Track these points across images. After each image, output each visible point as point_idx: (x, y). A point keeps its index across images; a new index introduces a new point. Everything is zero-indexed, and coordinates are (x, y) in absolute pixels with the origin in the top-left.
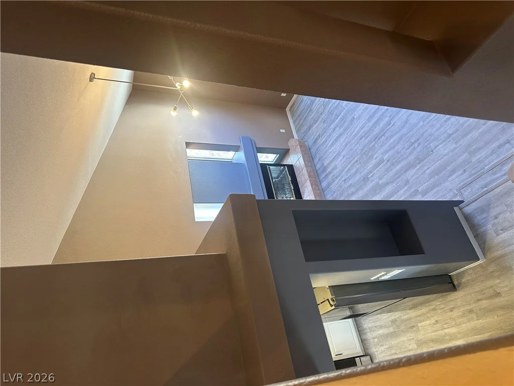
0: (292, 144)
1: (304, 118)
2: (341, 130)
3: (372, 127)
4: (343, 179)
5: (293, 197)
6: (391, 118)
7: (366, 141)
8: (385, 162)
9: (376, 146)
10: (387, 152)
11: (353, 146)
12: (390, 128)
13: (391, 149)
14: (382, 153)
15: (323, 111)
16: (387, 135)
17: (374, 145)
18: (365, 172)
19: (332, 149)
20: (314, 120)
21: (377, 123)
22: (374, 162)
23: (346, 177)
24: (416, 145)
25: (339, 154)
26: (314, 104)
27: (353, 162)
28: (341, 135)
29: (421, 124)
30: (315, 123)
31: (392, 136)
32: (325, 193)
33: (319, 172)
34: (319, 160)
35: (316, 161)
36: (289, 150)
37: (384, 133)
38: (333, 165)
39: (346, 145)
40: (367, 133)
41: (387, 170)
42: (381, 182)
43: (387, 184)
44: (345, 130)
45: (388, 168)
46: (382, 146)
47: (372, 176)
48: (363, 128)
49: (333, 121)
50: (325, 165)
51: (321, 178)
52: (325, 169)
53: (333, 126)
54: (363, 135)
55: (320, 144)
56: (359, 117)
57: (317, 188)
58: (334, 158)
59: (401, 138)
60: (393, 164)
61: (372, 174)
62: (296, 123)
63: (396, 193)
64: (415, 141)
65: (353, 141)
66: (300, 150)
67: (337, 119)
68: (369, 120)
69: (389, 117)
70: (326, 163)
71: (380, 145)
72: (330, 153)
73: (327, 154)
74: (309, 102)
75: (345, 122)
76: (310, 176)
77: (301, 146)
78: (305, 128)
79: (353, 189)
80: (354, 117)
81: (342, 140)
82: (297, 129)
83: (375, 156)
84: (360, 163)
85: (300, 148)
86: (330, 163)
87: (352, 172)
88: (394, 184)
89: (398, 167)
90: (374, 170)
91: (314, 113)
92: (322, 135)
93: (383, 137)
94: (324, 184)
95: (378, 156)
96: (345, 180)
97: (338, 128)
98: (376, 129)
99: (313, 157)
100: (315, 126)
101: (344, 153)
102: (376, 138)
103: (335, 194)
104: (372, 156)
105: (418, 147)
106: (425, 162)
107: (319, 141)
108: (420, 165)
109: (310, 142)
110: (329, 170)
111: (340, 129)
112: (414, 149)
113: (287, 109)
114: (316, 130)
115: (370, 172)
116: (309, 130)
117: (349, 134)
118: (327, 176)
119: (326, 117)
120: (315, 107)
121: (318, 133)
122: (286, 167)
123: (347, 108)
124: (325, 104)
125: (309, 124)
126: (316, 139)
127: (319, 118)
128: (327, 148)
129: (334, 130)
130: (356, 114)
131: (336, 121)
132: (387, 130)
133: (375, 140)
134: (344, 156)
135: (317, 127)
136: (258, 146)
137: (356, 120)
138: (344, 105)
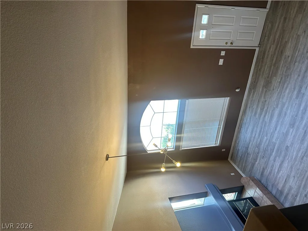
0: (243, 181)
1: (245, 161)
4: (303, 195)
15: (259, 151)
19: (280, 174)
23: (305, 193)
25: (288, 177)
26: (249, 149)
28: (282, 162)
30: (256, 161)
33: (277, 196)
34: (272, 187)
35: (270, 188)
36: (244, 186)
38: (287, 187)
39: (292, 168)
40: (306, 152)
44: (284, 157)
48: (300, 150)
49: (271, 154)
50: (280, 189)
51: (282, 201)
52: (281, 192)
53: (272, 158)
54: (303, 155)
55: (267, 174)
56: (292, 144)
58: (286, 181)
62: (240, 166)
65: (296, 162)
66: (253, 183)
67: (273, 152)
68: (302, 143)
70: (280, 187)
72: (280, 178)
73: (277, 180)
74: (244, 149)
75: (281, 152)
76: (272, 202)
77: (252, 180)
78: (249, 167)
80: (287, 146)
81: (286, 164)
82: (242, 170)
85: (253, 182)
86: (284, 186)
91: (252, 155)
92: (266, 167)
96: (306, 195)
97: (277, 158)
99: (266, 186)
100: (257, 163)
101: (293, 174)
109: (258, 176)
110: (286, 191)
111: (279, 158)
113: (229, 159)
114: (259, 165)
116: (253, 167)
117: (289, 158)
118: (286, 197)
119: (262, 154)
120: (250, 150)
121: (262, 167)
122: (248, 200)
123: (277, 142)
124: (258, 146)
125: (251, 164)
126: (262, 172)
127: (257, 156)
128: (275, 176)
129: (275, 161)
130: (288, 143)
131: (273, 154)
134: (294, 176)
135: (259, 163)
136: (220, 189)
137: (290, 148)
138: (274, 141)
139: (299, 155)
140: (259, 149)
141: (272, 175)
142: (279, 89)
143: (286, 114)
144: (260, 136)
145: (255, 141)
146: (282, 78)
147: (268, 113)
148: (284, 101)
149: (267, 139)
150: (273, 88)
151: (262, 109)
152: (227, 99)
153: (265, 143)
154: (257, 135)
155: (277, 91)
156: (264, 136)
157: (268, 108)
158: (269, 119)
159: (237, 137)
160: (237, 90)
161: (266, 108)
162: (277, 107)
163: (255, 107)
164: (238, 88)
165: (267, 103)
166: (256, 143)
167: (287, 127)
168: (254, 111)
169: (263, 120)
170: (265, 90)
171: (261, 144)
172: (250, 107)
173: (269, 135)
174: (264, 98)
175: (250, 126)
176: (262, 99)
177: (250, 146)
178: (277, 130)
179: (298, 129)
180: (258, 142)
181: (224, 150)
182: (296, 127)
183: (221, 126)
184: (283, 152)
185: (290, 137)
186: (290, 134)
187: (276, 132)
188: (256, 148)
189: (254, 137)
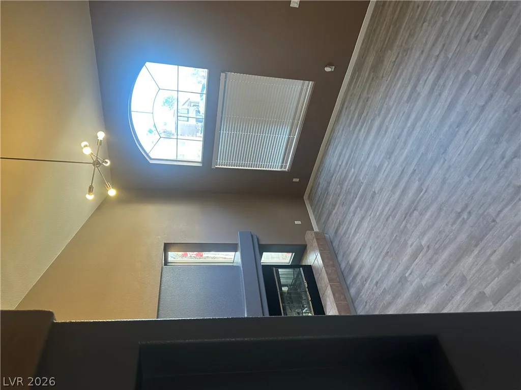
0: (309, 237)
1: (322, 205)
2: (363, 212)
3: (399, 199)
4: (374, 282)
5: (311, 312)
7: (395, 222)
8: (425, 250)
9: (408, 226)
10: (423, 234)
11: (380, 230)
12: (422, 197)
13: (430, 227)
14: (419, 237)
15: (340, 192)
16: (419, 208)
17: (405, 226)
18: (400, 268)
19: (356, 238)
20: (333, 205)
21: (404, 192)
22: (409, 251)
23: (377, 279)
24: (465, 216)
25: (364, 245)
26: (331, 184)
27: (383, 254)
28: (363, 218)
29: (466, 180)
30: (334, 209)
31: (427, 208)
32: (355, 304)
33: (345, 274)
34: (343, 256)
35: (340, 258)
36: (306, 245)
37: (416, 206)
38: (359, 261)
39: (371, 231)
40: (394, 209)
41: (430, 263)
42: (424, 283)
43: (434, 285)
44: (367, 211)
45: (430, 259)
46: (416, 226)
47: (410, 274)
48: (388, 203)
49: (352, 202)
50: (350, 262)
51: (348, 283)
52: (351, 268)
53: (352, 208)
54: (389, 213)
55: (342, 234)
56: (381, 189)
57: (342, 297)
58: (359, 252)
59: (440, 209)
60: (436, 252)
61: (409, 271)
62: (316, 213)
63: (450, 300)
64: (463, 210)
65: (379, 224)
66: (316, 244)
67: (356, 198)
68: (393, 191)
69: (419, 181)
70: (352, 258)
71: (413, 224)
72: (354, 244)
73: (350, 247)
74: (326, 184)
76: (330, 280)
77: (317, 239)
78: (324, 217)
79: (388, 298)
80: (374, 192)
81: (365, 224)
82: (316, 219)
83: (410, 243)
84: (392, 255)
85: (317, 242)
86: (355, 260)
87: (385, 269)
88: (444, 285)
89: (445, 255)
90: (411, 265)
91: (331, 197)
92: (343, 222)
93: (415, 212)
94: (353, 291)
95: (413, 241)
96: (377, 283)
98: (404, 203)
99: (337, 252)
100: (334, 212)
101: (370, 243)
102: (407, 214)
103: (367, 306)
104: (405, 243)
105: (468, 218)
106: (485, 241)
107: (340, 230)
108: (478, 249)
110: (357, 267)
111: (361, 210)
112: (464, 222)
113: (306, 197)
114: (335, 216)
115: (407, 268)
116: (328, 218)
117: (372, 215)
118: (354, 278)
119: (344, 198)
120: (332, 188)
121: (338, 220)
122: (301, 269)
123: (365, 181)
124: (341, 183)
125: (328, 211)
126: (337, 229)
127: (337, 200)
128: (350, 239)
129: (354, 213)
130: (377, 187)
131: (355, 202)
132: (420, 200)
133: (405, 217)
134: (370, 247)
135: (336, 213)
136: (262, 242)
137: (377, 195)
138: (361, 179)
139: (385, 213)
140: (341, 188)
141: (347, 236)
142: (389, 79)
143: (386, 131)
144: (348, 166)
145: (340, 173)
146: (399, 54)
147: (365, 124)
148: (391, 104)
149: (354, 172)
150: (383, 74)
151: (360, 115)
153: (351, 179)
154: (344, 164)
155: (387, 81)
156: (351, 168)
157: (368, 112)
158: (364, 136)
159: (322, 162)
161: (365, 114)
162: (379, 115)
163: (353, 108)
164: (329, 65)
165: (369, 103)
166: (340, 177)
167: (382, 157)
168: (350, 117)
169: (357, 137)
170: (372, 74)
171: (346, 181)
172: (346, 108)
173: (358, 166)
174: (368, 93)
175: (340, 144)
176: (365, 95)
177: (333, 180)
178: (369, 160)
179: (394, 164)
180: (343, 176)
181: (297, 180)
182: (393, 159)
183: (295, 135)
184: (367, 202)
185: (381, 176)
186: (383, 170)
187: (367, 163)
188: (339, 186)
189: (340, 166)
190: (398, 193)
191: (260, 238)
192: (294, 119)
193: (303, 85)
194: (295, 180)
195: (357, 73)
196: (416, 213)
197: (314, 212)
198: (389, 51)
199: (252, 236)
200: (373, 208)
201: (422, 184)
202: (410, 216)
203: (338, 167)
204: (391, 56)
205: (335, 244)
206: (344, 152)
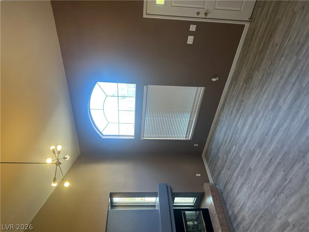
0: (206, 188)
1: (214, 164)
2: (243, 179)
3: (269, 180)
6: (286, 173)
8: (291, 226)
9: (277, 202)
13: (294, 211)
14: (286, 215)
15: (227, 159)
16: (285, 193)
17: (275, 202)
20: (222, 167)
21: (273, 176)
22: (278, 222)
25: (245, 204)
27: (259, 216)
28: (243, 184)
30: (223, 170)
31: (291, 195)
33: (232, 219)
34: (230, 206)
35: (228, 206)
36: (204, 193)
37: (282, 190)
38: (241, 215)
39: (249, 196)
40: (265, 186)
44: (246, 180)
46: (283, 205)
48: (261, 180)
49: (235, 170)
50: (235, 212)
51: (234, 227)
52: (236, 217)
53: (235, 174)
54: (262, 187)
55: (229, 190)
56: (255, 168)
58: (241, 208)
65: (254, 193)
66: (211, 195)
67: (237, 168)
68: (264, 173)
70: (236, 210)
71: (281, 203)
72: (238, 201)
73: (235, 202)
74: (216, 151)
75: (244, 172)
76: (221, 225)
78: (216, 173)
80: (251, 168)
81: (245, 189)
83: (278, 216)
84: (266, 220)
86: (239, 212)
87: (260, 228)
91: (221, 160)
92: (229, 182)
95: (281, 216)
98: (273, 184)
99: (225, 201)
100: (223, 172)
101: (249, 204)
102: (275, 194)
107: (227, 187)
109: (220, 187)
110: (239, 218)
111: (241, 178)
113: (203, 155)
116: (219, 175)
117: (250, 184)
118: (238, 225)
119: (229, 165)
120: (221, 155)
121: (226, 180)
122: (201, 211)
123: (243, 158)
124: (228, 153)
125: (218, 170)
126: (225, 185)
127: (224, 164)
129: (237, 178)
130: (252, 165)
131: (237, 170)
132: (285, 187)
133: (274, 196)
134: (249, 208)
135: (224, 173)
136: (174, 191)
137: (253, 171)
138: (241, 155)
139: (259, 186)
140: (227, 157)
141: (232, 193)
142: (257, 91)
143: (257, 127)
144: (231, 143)
145: (225, 146)
146: (263, 75)
147: (241, 118)
148: (259, 109)
149: (235, 150)
150: (253, 86)
151: (238, 110)
152: (201, 90)
153: (233, 153)
154: (228, 140)
155: (256, 92)
156: (233, 145)
157: (243, 110)
158: (241, 126)
160: (214, 80)
161: (241, 111)
162: (251, 114)
163: (232, 104)
164: (215, 77)
165: (243, 104)
166: (226, 149)
168: (231, 110)
169: (236, 125)
170: (245, 85)
171: (230, 153)
172: (228, 103)
173: (238, 145)
174: (242, 97)
175: (224, 126)
176: (240, 98)
177: (221, 149)
178: (246, 144)
179: (264, 153)
180: (228, 149)
181: (197, 145)
182: (263, 148)
183: (194, 118)
184: (246, 174)
185: (255, 159)
186: (256, 155)
187: (245, 146)
188: (225, 155)
189: (226, 141)
190: (268, 175)
191: (172, 187)
192: (193, 109)
193: (198, 89)
194: (195, 145)
195: (235, 82)
196: (282, 196)
197: (209, 166)
198: (257, 72)
199: (167, 186)
200: (250, 179)
201: (286, 175)
202: (278, 195)
203: (224, 142)
204: (258, 76)
205: (225, 195)
206: (227, 133)
